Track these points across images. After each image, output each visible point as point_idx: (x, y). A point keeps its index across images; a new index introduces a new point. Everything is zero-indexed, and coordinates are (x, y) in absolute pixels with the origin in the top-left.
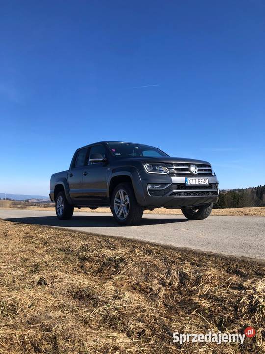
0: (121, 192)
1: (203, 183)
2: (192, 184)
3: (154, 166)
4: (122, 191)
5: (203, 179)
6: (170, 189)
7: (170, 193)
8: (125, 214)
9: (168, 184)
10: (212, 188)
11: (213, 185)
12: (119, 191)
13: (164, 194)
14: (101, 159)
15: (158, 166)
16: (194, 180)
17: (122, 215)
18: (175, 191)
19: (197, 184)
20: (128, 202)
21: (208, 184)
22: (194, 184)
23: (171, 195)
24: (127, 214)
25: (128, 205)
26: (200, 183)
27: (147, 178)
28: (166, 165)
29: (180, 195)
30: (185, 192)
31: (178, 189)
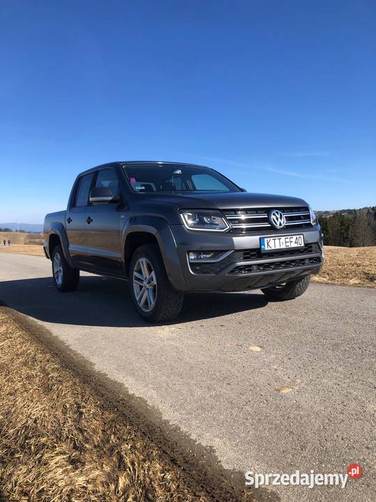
0: (143, 262)
1: (294, 245)
2: (273, 248)
3: (201, 216)
4: (144, 260)
5: (295, 237)
6: (230, 261)
7: (232, 267)
8: (151, 303)
9: (227, 251)
10: (310, 251)
11: (313, 246)
12: (140, 260)
13: (218, 270)
14: (110, 198)
15: (208, 216)
16: (277, 241)
17: (146, 303)
18: (239, 264)
19: (283, 246)
20: (155, 282)
21: (303, 245)
22: (278, 247)
23: (232, 272)
24: (153, 303)
25: (154, 286)
26: (288, 244)
27: (187, 240)
28: (223, 213)
29: (250, 271)
30: (259, 265)
31: (246, 259)
